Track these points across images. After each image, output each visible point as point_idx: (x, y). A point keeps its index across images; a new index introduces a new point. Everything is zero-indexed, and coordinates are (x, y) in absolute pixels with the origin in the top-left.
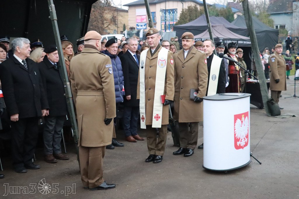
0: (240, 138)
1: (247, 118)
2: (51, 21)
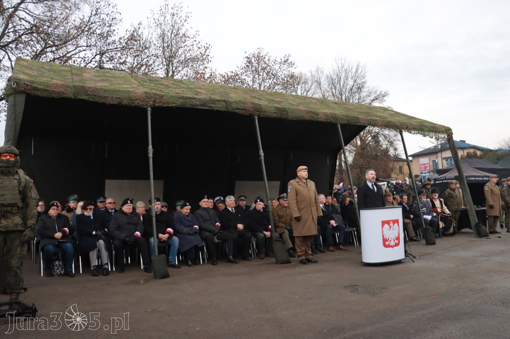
0: (388, 240)
1: (396, 224)
2: (260, 161)
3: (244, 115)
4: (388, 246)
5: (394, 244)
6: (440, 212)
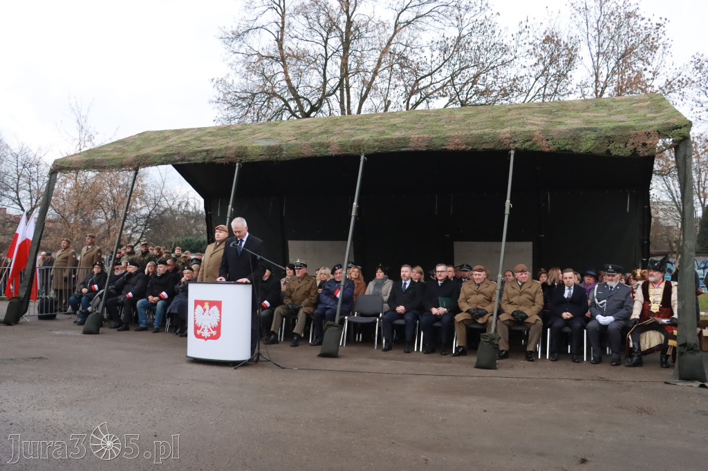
3: (223, 164)
4: (199, 336)
5: (209, 336)
6: (655, 311)
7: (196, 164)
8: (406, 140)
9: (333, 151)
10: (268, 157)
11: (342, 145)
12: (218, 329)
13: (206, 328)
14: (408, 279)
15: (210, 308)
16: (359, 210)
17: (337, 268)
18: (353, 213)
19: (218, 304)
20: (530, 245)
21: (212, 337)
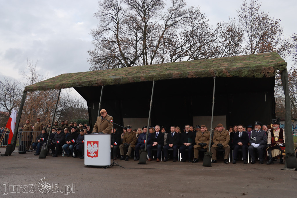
3: (96, 86)
4: (89, 156)
5: (93, 156)
6: (276, 141)
7: (85, 87)
8: (171, 74)
9: (141, 80)
10: (115, 83)
11: (145, 77)
12: (97, 153)
13: (92, 153)
14: (174, 132)
15: (94, 145)
16: (153, 103)
17: (145, 127)
18: (151, 105)
19: (97, 143)
20: (225, 116)
21: (95, 156)
